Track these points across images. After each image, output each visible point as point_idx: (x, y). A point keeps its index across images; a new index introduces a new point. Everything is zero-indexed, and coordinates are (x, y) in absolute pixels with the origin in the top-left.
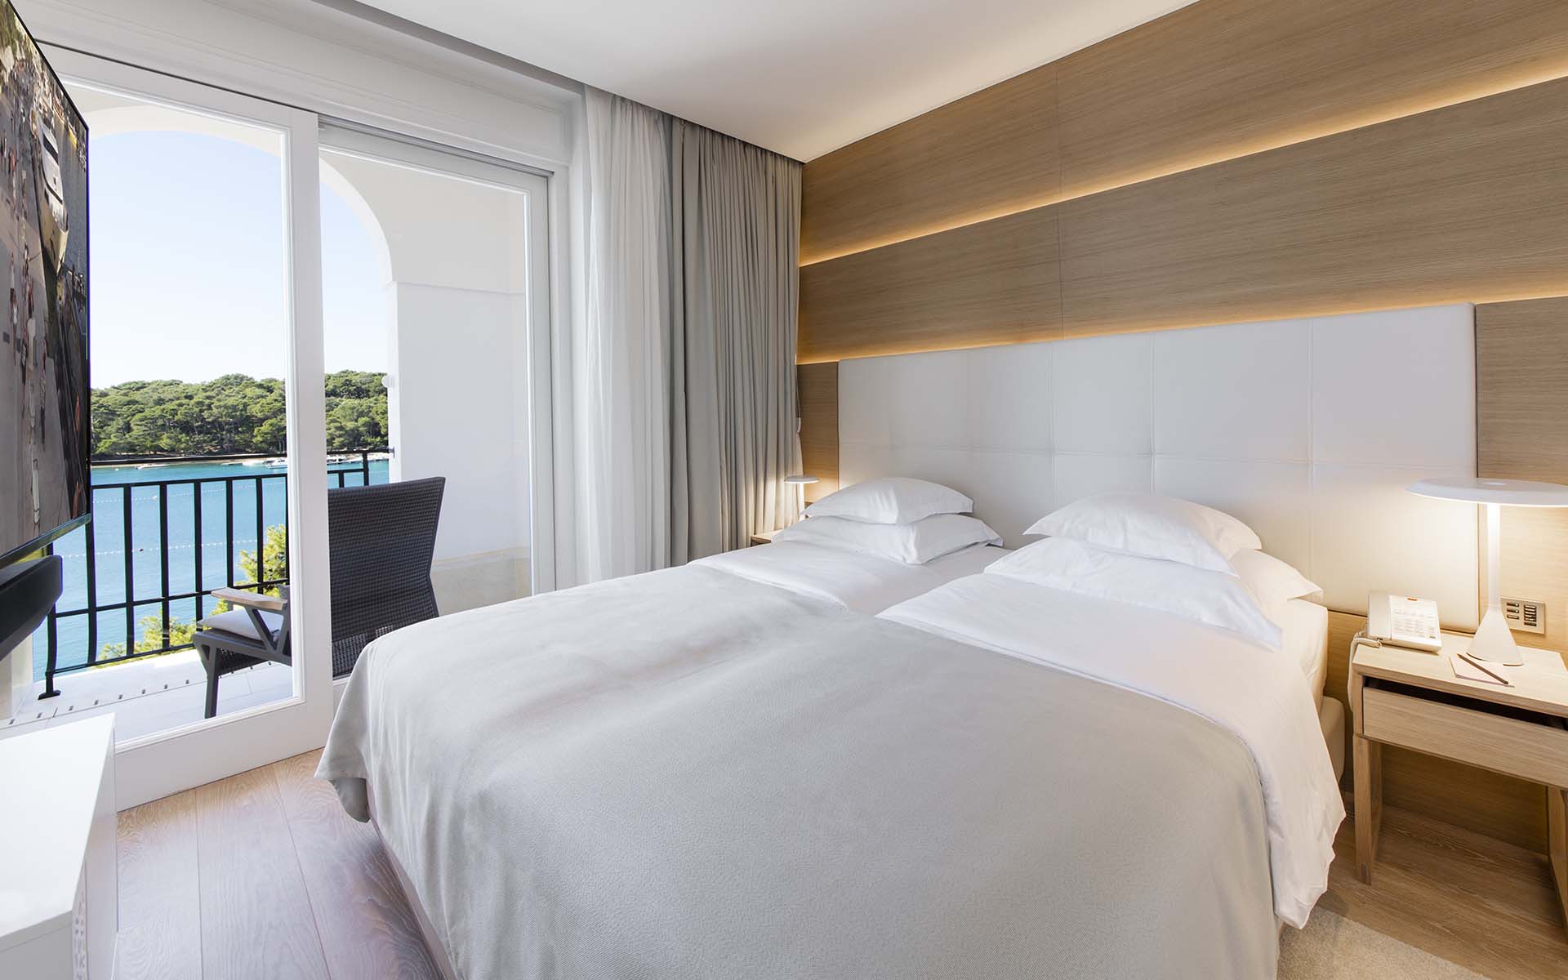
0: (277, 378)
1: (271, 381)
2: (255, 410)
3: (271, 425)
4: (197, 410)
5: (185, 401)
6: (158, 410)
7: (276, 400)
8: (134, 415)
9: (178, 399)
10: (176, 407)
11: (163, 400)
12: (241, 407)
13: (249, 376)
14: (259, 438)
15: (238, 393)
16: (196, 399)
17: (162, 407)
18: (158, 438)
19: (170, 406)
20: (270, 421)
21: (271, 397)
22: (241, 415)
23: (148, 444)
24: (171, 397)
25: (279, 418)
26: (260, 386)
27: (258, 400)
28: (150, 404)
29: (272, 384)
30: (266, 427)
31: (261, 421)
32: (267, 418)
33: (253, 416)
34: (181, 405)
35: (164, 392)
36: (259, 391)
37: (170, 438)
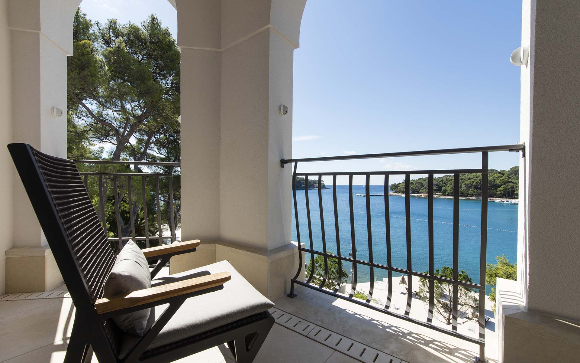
0: (506, 170)
1: (504, 171)
2: (498, 182)
3: (503, 187)
4: (480, 181)
5: (476, 179)
6: (468, 182)
7: (505, 178)
8: (463, 183)
9: (474, 178)
10: (473, 181)
11: (470, 178)
12: (493, 181)
13: (496, 170)
14: (499, 192)
15: (492, 175)
16: (479, 178)
17: (470, 180)
18: (468, 190)
19: (472, 180)
20: (503, 186)
21: (503, 177)
22: (493, 184)
23: (466, 192)
24: (472, 177)
25: (506, 185)
26: (500, 173)
27: (499, 178)
28: (467, 180)
29: (504, 172)
30: (501, 188)
31: (500, 186)
32: (502, 185)
33: (497, 184)
34: (475, 180)
35: (470, 176)
36: (500, 175)
37: (471, 190)
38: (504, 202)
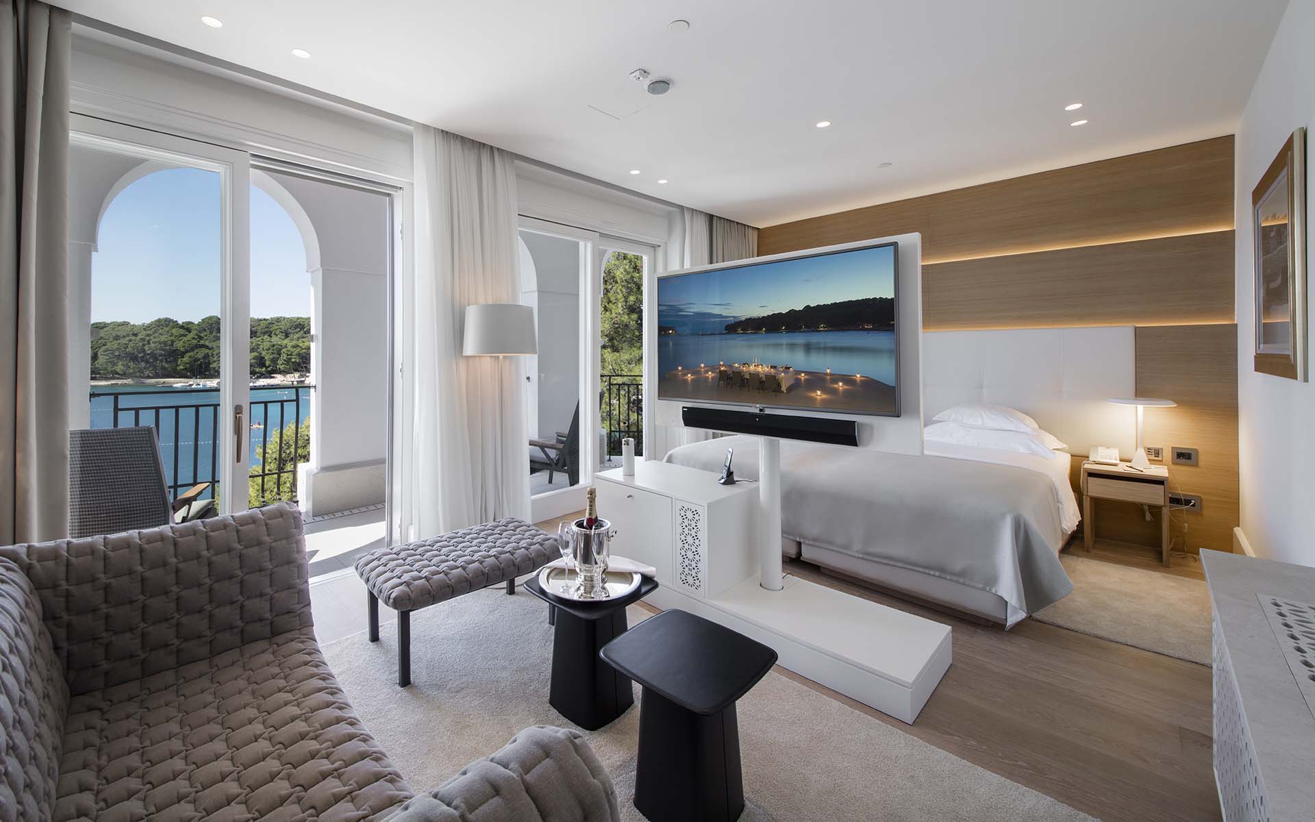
0: (193, 321)
1: (190, 323)
2: (179, 345)
3: (189, 357)
4: (141, 344)
5: (133, 338)
6: (115, 345)
7: (193, 338)
8: (100, 347)
9: (128, 336)
10: (127, 342)
11: (119, 336)
12: (170, 343)
13: (175, 320)
14: (181, 367)
15: (168, 332)
16: (140, 337)
17: (118, 341)
18: (114, 364)
19: (125, 341)
20: (189, 354)
21: (190, 336)
22: (170, 349)
23: (109, 369)
24: (125, 334)
25: (195, 351)
26: (182, 327)
27: (181, 338)
28: (111, 340)
29: (189, 326)
30: (186, 359)
31: (183, 354)
32: (187, 352)
33: (177, 350)
34: (130, 341)
35: (119, 330)
36: (182, 331)
37: (123, 365)
38: (193, 387)
